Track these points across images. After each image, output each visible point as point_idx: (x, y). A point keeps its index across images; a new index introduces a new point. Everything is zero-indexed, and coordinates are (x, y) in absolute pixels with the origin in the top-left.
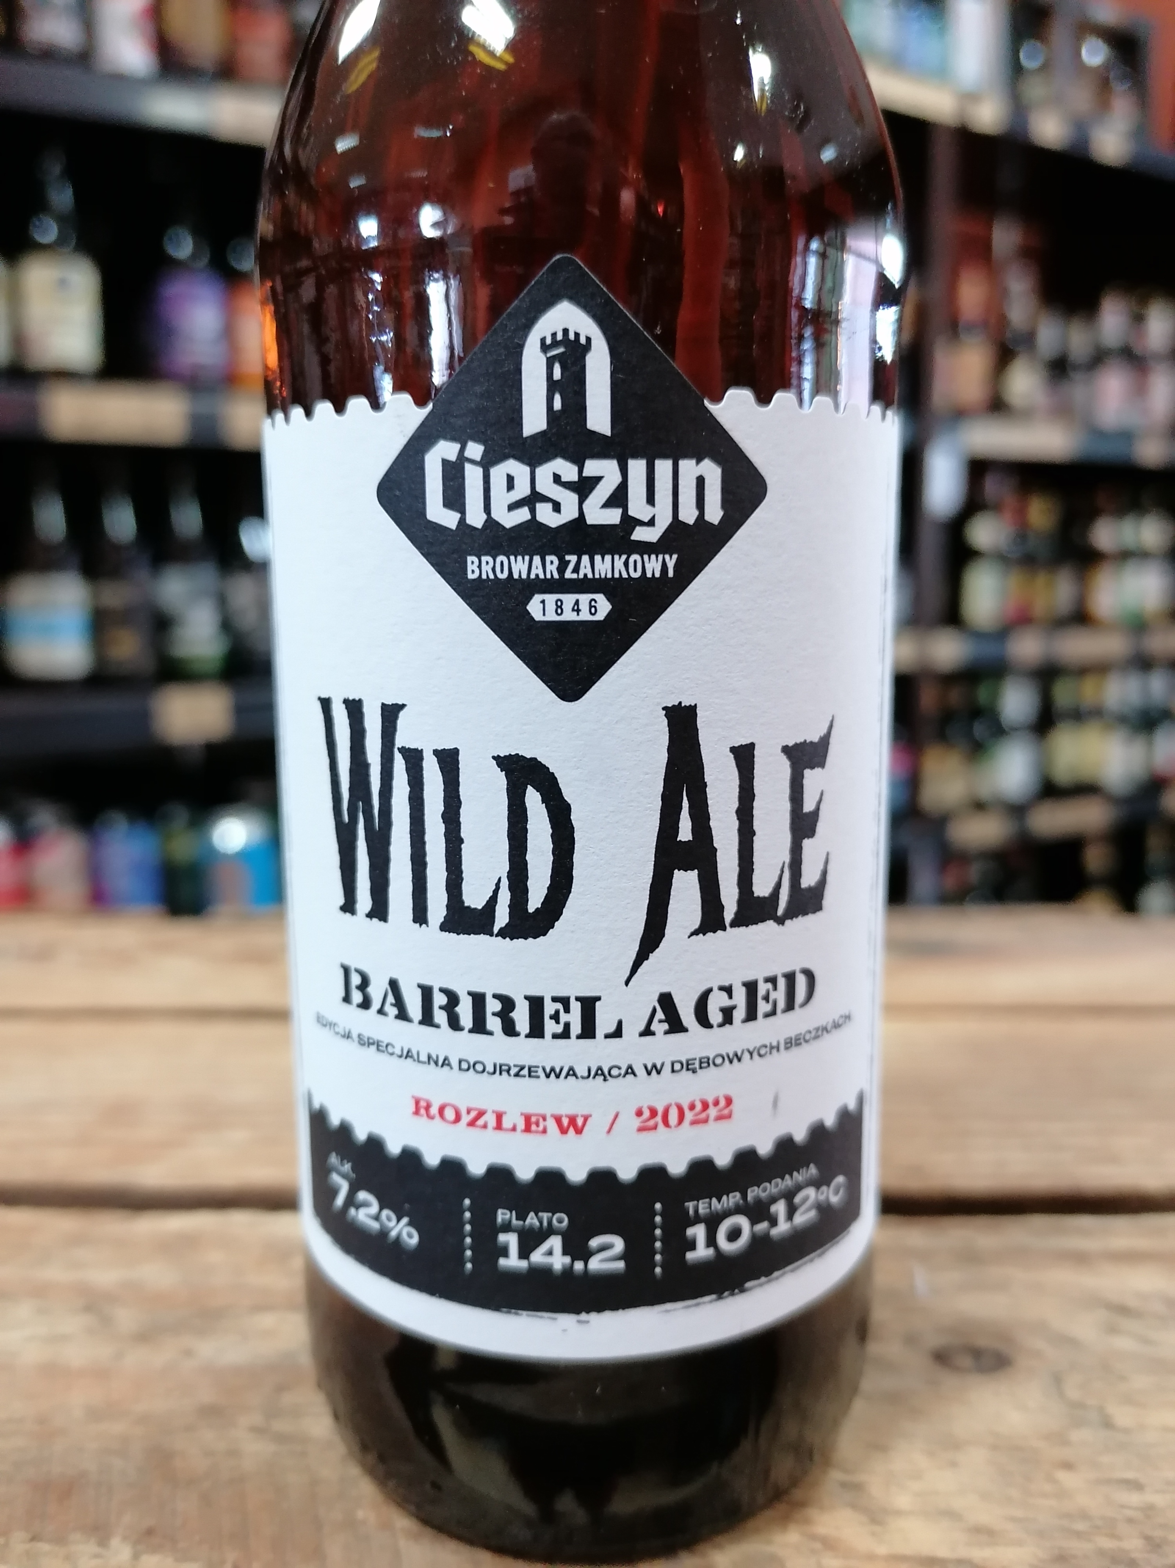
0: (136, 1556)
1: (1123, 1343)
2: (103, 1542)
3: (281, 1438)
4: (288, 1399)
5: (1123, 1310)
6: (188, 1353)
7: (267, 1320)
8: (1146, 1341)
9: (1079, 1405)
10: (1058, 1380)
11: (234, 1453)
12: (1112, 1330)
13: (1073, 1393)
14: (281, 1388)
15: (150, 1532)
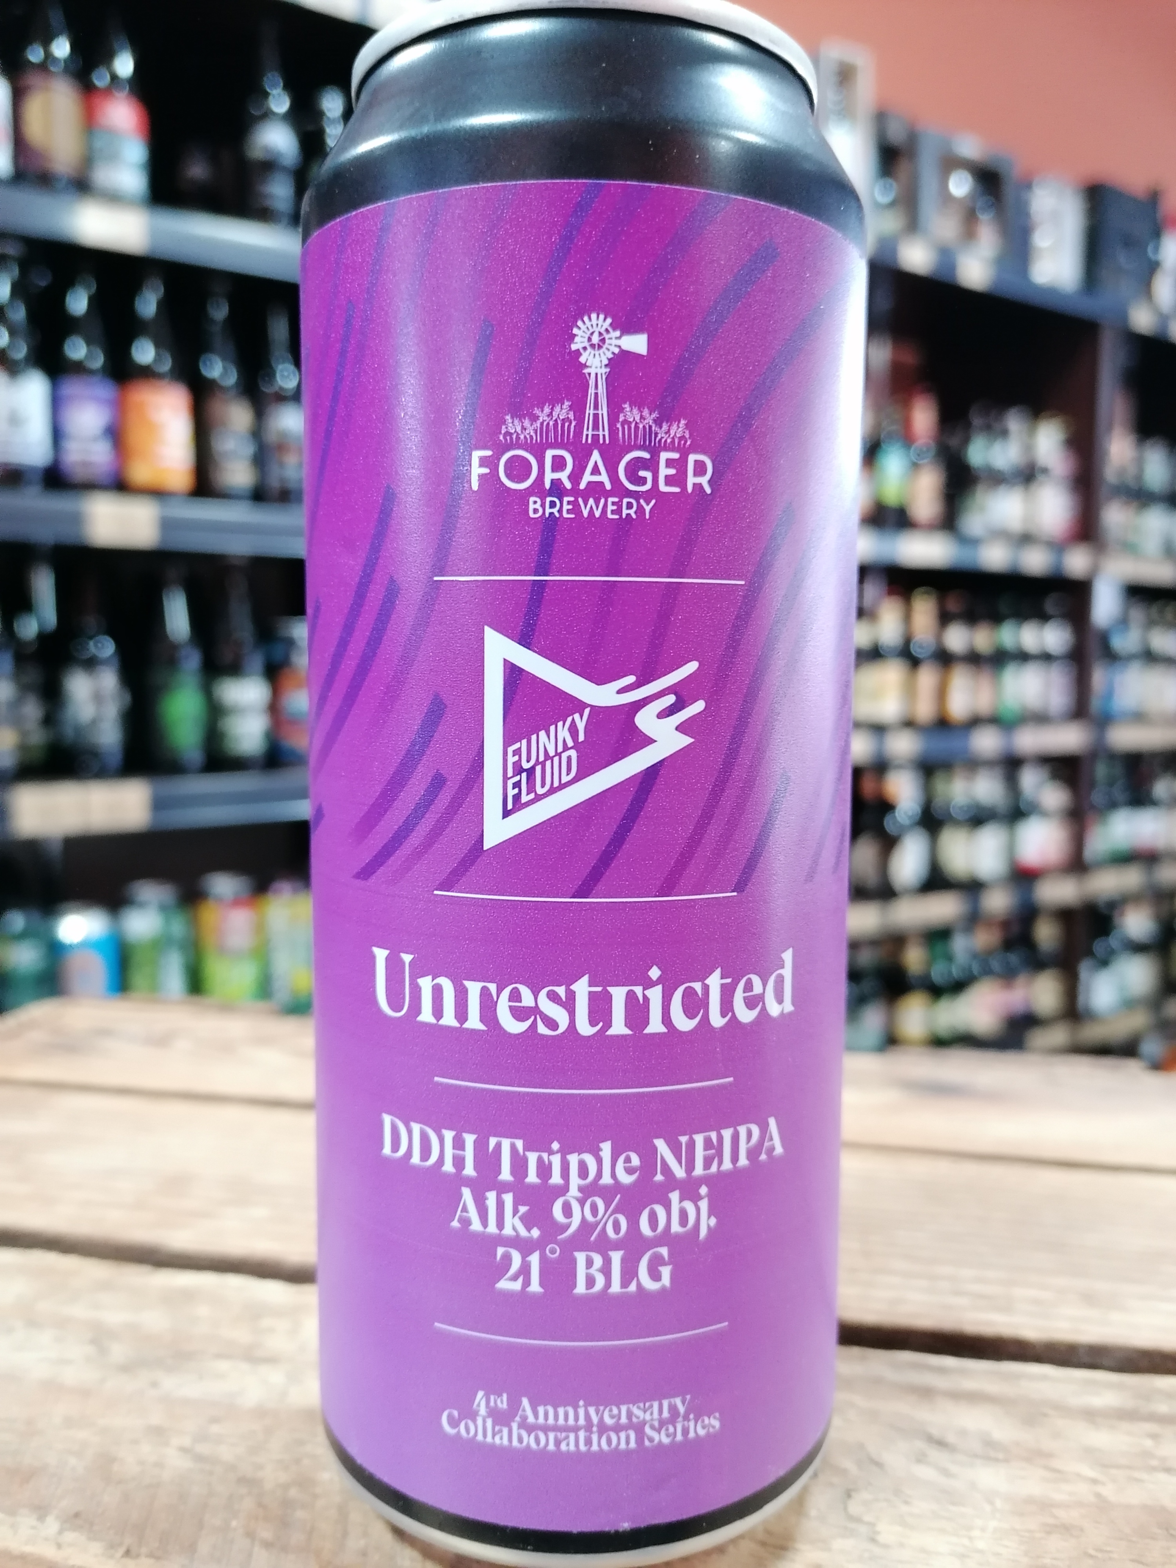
0: (61, 1532)
1: (925, 1472)
2: (41, 1518)
3: (199, 1458)
4: (215, 1429)
5: (940, 1444)
6: (154, 1385)
7: (223, 1366)
8: (946, 1473)
9: (858, 1520)
10: (848, 1494)
11: (159, 1465)
12: (921, 1459)
13: (854, 1507)
14: (215, 1420)
15: (77, 1515)
